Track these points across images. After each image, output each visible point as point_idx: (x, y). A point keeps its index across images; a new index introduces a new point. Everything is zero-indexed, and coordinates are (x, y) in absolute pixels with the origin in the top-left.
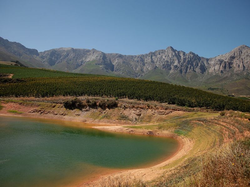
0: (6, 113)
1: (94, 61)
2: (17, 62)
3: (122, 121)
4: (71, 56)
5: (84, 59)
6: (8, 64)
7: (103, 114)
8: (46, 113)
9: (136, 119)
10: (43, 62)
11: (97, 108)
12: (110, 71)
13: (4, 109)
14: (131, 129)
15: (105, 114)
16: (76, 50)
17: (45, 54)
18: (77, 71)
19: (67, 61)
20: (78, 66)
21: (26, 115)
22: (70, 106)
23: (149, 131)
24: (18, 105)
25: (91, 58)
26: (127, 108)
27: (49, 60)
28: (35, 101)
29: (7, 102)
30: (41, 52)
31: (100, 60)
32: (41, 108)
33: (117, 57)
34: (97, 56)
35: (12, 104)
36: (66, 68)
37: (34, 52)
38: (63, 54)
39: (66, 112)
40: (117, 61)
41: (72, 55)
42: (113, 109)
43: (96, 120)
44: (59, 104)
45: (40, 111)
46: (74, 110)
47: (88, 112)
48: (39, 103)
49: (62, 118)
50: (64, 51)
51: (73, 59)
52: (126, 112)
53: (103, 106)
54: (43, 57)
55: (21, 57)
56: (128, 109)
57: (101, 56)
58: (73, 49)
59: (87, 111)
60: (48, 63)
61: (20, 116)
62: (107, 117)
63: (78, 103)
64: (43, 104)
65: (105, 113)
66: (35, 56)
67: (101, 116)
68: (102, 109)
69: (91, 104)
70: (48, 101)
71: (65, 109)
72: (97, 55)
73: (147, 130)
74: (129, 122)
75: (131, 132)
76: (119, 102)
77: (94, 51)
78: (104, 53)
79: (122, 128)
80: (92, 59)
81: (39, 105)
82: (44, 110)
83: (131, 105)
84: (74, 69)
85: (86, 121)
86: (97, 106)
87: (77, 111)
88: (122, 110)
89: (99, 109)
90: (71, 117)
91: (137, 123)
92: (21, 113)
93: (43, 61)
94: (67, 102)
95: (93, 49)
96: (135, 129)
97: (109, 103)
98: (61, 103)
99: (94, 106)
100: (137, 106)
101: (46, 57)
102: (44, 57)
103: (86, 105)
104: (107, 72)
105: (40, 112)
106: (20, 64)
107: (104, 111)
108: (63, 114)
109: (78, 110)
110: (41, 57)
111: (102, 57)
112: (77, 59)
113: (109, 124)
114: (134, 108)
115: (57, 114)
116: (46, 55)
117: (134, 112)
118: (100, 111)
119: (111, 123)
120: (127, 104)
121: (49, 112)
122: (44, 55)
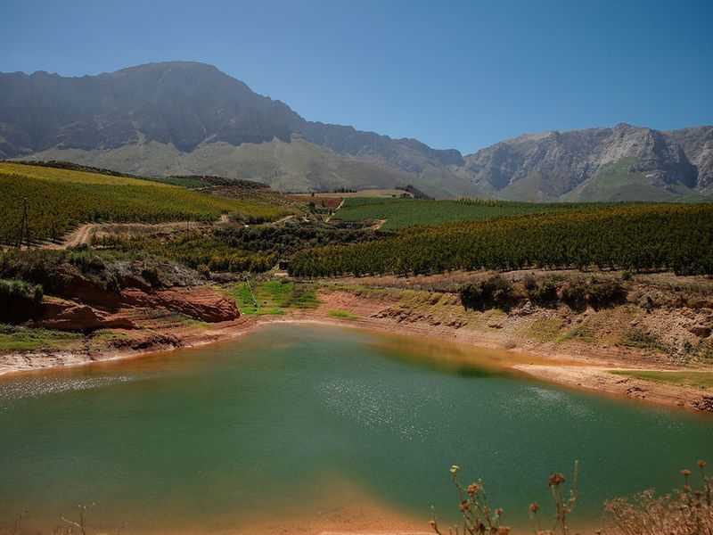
0: (322, 319)
1: (624, 161)
2: (410, 188)
3: (634, 351)
4: (553, 154)
5: (592, 158)
6: (383, 197)
7: (574, 327)
8: (412, 319)
9: (688, 347)
10: (477, 181)
11: (555, 307)
12: (682, 188)
13: (322, 306)
14: (636, 382)
15: (578, 326)
16: (567, 135)
17: (481, 159)
18: (574, 196)
19: (540, 172)
20: (575, 181)
21: (364, 323)
22: (477, 300)
23: (705, 393)
24: (353, 297)
25: (614, 153)
26: (658, 306)
27: (491, 175)
28: (393, 286)
29: (330, 290)
30: (469, 155)
31: (646, 155)
32: (402, 305)
33: (708, 138)
34: (635, 145)
35: (340, 295)
36: (540, 192)
37: (452, 157)
38: (528, 152)
39: (464, 319)
40: (706, 152)
41: (555, 152)
42: (609, 311)
43: (546, 345)
44: (449, 295)
45: (399, 313)
46: (487, 312)
47: (526, 319)
48: (401, 292)
49: (449, 334)
50: (532, 142)
51: (559, 165)
52: (653, 322)
53: (576, 301)
54: (474, 169)
55: (422, 175)
56: (661, 312)
57: (648, 144)
58: (557, 133)
59: (524, 314)
60: (490, 182)
61: (352, 326)
62: (581, 335)
63: (498, 292)
64: (409, 294)
65: (580, 322)
66: (455, 167)
67: (565, 333)
68: (573, 308)
69: (537, 293)
70: (423, 287)
71: (462, 307)
72: (634, 142)
73: (699, 392)
74: (659, 355)
75: (634, 393)
76: (635, 287)
77: (624, 130)
78: (658, 133)
79: (605, 375)
80: (618, 156)
81: (400, 298)
82: (407, 311)
83: (676, 297)
84: (564, 193)
85: (514, 346)
86: (557, 298)
87: (494, 316)
88: (640, 313)
89: (564, 309)
90: (475, 333)
91: (691, 362)
92: (355, 319)
93: (474, 180)
94: (469, 288)
95: (621, 124)
96: (651, 384)
97: (595, 290)
98: (453, 292)
99: (547, 298)
100: (700, 298)
101: (483, 167)
102: (479, 166)
103: (523, 297)
104: (671, 190)
105: (398, 317)
106: (413, 193)
107: (579, 317)
108: (454, 324)
109: (498, 311)
110: (470, 169)
111: (651, 147)
112: (571, 162)
113: (584, 359)
114: (685, 308)
115: (438, 324)
116: (482, 161)
117: (683, 320)
118: (565, 317)
119: (592, 355)
120: (659, 293)
121: (420, 317)
122: (477, 162)
